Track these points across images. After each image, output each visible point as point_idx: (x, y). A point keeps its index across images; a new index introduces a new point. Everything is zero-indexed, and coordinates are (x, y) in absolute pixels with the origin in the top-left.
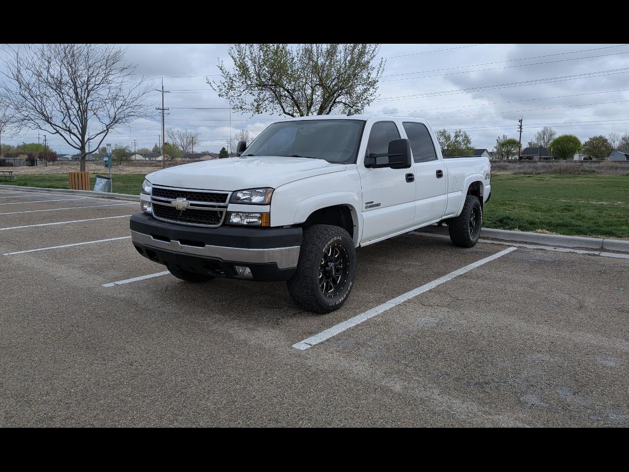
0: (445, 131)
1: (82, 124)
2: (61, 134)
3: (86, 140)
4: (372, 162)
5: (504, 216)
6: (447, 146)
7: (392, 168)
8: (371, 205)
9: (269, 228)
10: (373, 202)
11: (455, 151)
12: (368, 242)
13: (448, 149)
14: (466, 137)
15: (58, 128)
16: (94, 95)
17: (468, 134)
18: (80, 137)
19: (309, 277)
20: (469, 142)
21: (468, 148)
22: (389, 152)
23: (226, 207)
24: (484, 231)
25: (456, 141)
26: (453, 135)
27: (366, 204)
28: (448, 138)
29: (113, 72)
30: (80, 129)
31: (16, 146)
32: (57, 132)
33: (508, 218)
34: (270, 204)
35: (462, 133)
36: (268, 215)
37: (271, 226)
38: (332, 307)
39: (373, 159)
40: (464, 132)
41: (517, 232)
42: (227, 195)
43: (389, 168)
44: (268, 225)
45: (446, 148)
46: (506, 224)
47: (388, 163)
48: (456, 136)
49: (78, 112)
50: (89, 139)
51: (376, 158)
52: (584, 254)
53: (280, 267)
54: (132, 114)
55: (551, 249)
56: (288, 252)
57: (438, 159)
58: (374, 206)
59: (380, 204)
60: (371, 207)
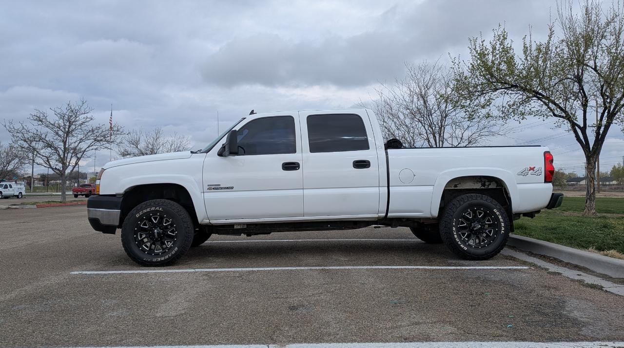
8: (216, 188)
27: (208, 186)
34: (100, 179)
44: (96, 193)
56: (109, 213)
57: (368, 148)
58: (222, 188)
59: (232, 188)
60: (217, 189)
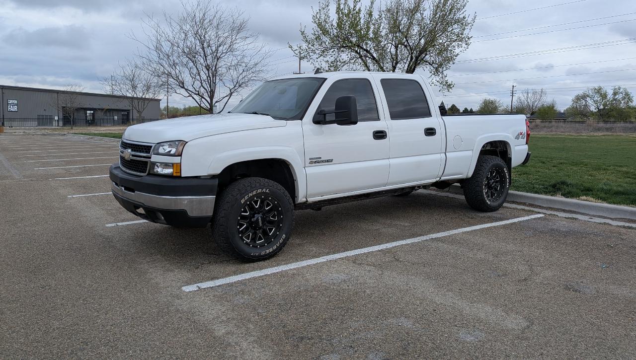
0: (600, 89)
1: (211, 88)
2: (193, 98)
3: (214, 102)
4: (321, 118)
5: (559, 181)
6: (603, 105)
7: (338, 124)
8: (316, 161)
9: (180, 177)
10: (320, 158)
11: (613, 110)
12: (319, 198)
13: (604, 108)
14: (627, 94)
15: (190, 93)
16: (221, 63)
17: (629, 91)
18: (209, 100)
19: (223, 225)
20: (630, 99)
21: (629, 107)
22: (336, 109)
23: (150, 158)
24: (513, 195)
25: (615, 100)
26: (610, 93)
27: (310, 159)
28: (604, 96)
29: (238, 41)
30: (209, 93)
31: (182, 107)
32: (190, 96)
33: (563, 183)
34: (180, 155)
35: (621, 90)
36: (179, 165)
37: (182, 176)
38: (255, 256)
39: (322, 116)
40: (625, 90)
41: (559, 198)
42: (151, 147)
43: (336, 125)
44: (179, 174)
45: (602, 107)
46: (559, 189)
47: (334, 119)
48: (615, 94)
49: (207, 77)
50: (217, 102)
51: (325, 115)
52: (618, 226)
53: (190, 214)
54: (255, 78)
55: (586, 218)
56: (200, 201)
57: (432, 116)
58: (323, 161)
59: (332, 161)
60: (319, 162)
